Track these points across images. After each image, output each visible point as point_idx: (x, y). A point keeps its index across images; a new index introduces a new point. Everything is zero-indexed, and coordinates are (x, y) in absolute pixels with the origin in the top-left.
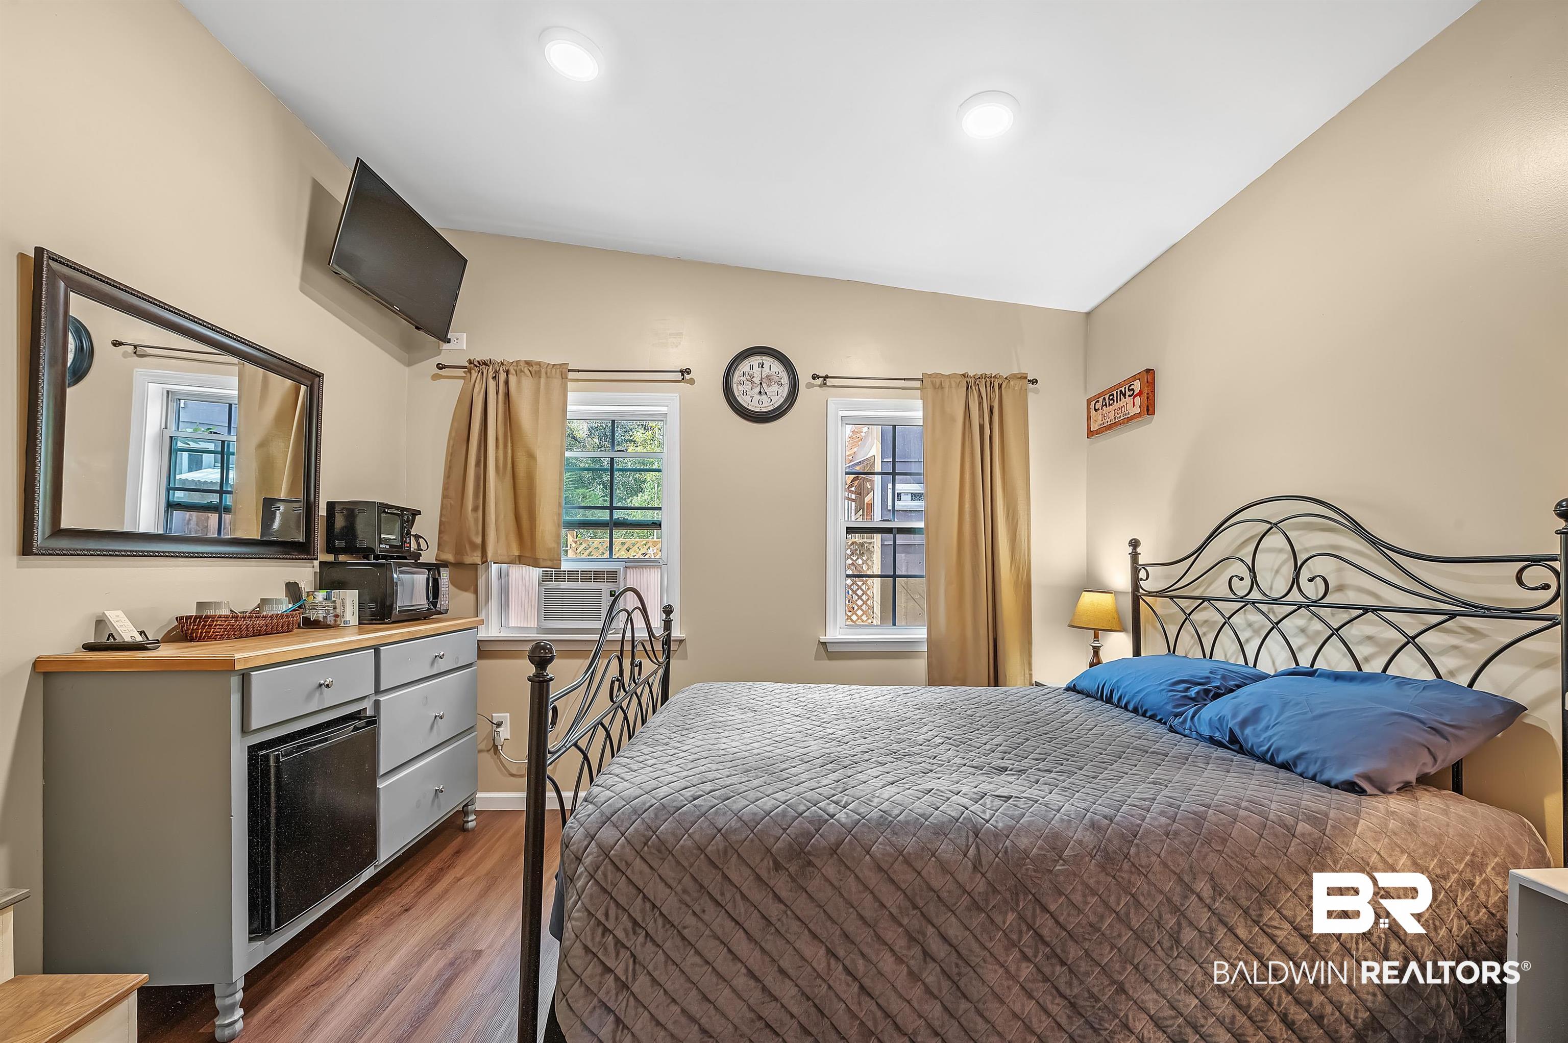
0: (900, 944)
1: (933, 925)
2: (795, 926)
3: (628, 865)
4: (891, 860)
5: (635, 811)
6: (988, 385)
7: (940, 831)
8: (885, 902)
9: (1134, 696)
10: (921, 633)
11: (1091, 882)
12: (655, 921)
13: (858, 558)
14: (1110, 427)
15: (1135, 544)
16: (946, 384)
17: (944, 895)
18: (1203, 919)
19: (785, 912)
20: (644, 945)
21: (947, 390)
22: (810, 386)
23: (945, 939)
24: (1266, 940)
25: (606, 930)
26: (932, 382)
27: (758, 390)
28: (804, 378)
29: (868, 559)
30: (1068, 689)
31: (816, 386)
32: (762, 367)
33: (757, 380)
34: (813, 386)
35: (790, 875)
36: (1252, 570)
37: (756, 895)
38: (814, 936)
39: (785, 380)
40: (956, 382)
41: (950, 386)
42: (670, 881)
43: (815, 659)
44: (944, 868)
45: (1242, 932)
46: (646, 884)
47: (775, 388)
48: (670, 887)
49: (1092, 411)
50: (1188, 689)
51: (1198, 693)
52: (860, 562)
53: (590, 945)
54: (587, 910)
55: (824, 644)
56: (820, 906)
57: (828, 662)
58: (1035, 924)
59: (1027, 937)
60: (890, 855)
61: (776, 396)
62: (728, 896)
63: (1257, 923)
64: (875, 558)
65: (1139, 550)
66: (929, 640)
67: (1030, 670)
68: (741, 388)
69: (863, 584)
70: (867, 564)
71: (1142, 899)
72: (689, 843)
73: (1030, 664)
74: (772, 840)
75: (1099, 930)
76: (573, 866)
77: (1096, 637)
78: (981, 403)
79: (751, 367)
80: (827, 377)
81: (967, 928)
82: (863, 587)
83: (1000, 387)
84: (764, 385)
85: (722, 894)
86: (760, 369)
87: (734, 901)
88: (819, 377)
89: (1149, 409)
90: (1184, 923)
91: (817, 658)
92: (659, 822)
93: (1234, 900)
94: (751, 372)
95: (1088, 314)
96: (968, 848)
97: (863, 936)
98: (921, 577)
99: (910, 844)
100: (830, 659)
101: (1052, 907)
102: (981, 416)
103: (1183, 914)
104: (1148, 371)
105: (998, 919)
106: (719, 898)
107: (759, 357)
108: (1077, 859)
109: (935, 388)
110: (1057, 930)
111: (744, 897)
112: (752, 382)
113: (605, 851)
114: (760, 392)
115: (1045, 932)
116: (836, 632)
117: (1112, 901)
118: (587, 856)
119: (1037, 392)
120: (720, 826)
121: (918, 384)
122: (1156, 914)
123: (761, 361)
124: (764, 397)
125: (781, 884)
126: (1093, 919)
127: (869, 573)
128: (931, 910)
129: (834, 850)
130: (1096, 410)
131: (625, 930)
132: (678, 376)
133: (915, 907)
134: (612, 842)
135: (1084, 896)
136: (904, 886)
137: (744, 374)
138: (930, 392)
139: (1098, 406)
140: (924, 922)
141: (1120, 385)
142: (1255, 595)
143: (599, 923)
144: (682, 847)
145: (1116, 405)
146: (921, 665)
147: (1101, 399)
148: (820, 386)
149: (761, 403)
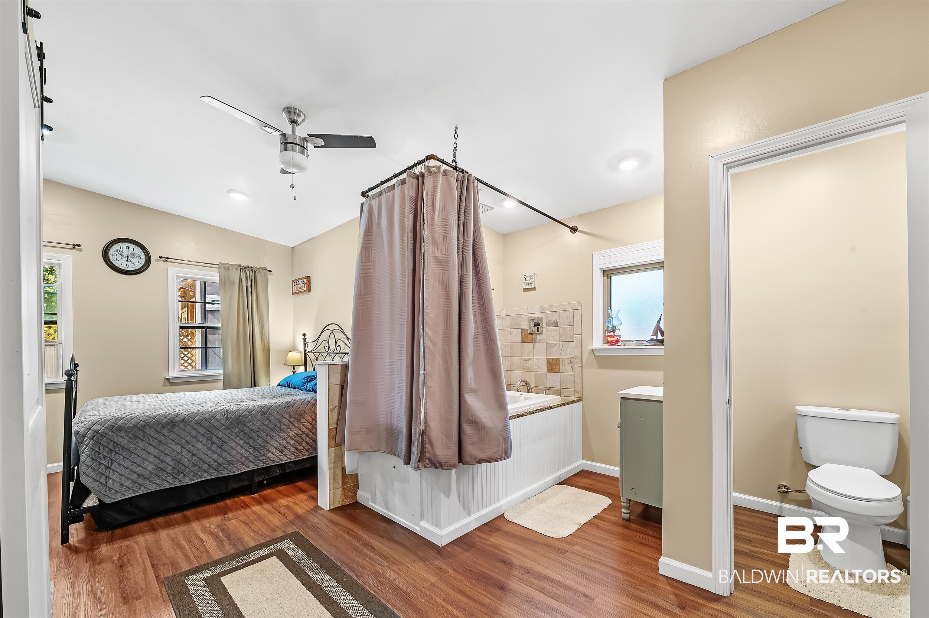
0: (204, 441)
1: (214, 435)
2: (170, 442)
3: (106, 434)
4: (201, 420)
5: (106, 420)
6: (250, 271)
7: (217, 412)
8: (199, 431)
9: (294, 383)
10: (221, 372)
11: (258, 418)
12: (119, 448)
13: (184, 338)
14: (299, 293)
15: (304, 335)
16: (230, 268)
17: (217, 427)
18: (287, 423)
19: (167, 439)
20: (114, 455)
21: (231, 270)
22: (157, 260)
23: (218, 438)
24: (302, 426)
25: (99, 453)
26: (224, 267)
27: (126, 259)
28: (154, 257)
29: (192, 338)
30: (278, 386)
31: (162, 261)
32: (128, 248)
33: (125, 254)
34: (160, 261)
35: (168, 429)
36: (328, 343)
37: (157, 436)
38: (176, 443)
39: (143, 256)
40: (235, 268)
41: (232, 269)
42: (124, 437)
43: (163, 386)
44: (217, 420)
45: (296, 425)
46: (114, 439)
47: (137, 259)
48: (124, 438)
49: (293, 285)
50: (308, 379)
51: (310, 380)
52: (185, 340)
53: (94, 457)
54: (91, 448)
55: (168, 379)
56: (178, 435)
57: (171, 387)
58: (243, 430)
59: (242, 434)
60: (201, 419)
61: (138, 263)
62: (146, 437)
63: (300, 422)
64: (197, 338)
65: (306, 337)
66: (224, 374)
67: (270, 383)
68: (114, 257)
69: (188, 353)
70: (191, 342)
71: (271, 421)
72: (131, 425)
73: (269, 380)
74: (161, 421)
75: (261, 429)
76: (82, 439)
77: (294, 368)
78: (246, 278)
79: (121, 248)
80: (168, 258)
81: (224, 434)
82: (189, 355)
83: (255, 272)
84: (129, 257)
85: (144, 437)
86: (127, 249)
87: (148, 439)
88: (163, 258)
89: (309, 289)
90: (282, 424)
91: (164, 385)
92: (117, 422)
93: (294, 418)
94: (121, 250)
95: (293, 248)
96: (224, 415)
97: (193, 441)
98: (220, 348)
99: (207, 416)
100: (171, 386)
101: (248, 425)
102: (247, 282)
103: (282, 422)
104: (308, 277)
105: (233, 430)
106: (143, 438)
107: (126, 244)
108: (256, 415)
109: (225, 269)
110: (250, 430)
111: (152, 437)
112: (122, 255)
113: (97, 432)
114: (127, 261)
115: (246, 432)
116: (175, 373)
117: (264, 422)
118: (89, 434)
119: (272, 275)
120: (142, 420)
121: (217, 266)
122: (275, 423)
123: (128, 246)
124: (129, 263)
125: (165, 432)
126: (259, 427)
127: (192, 346)
128: (213, 431)
129: (183, 420)
130: (295, 285)
131: (107, 452)
132: (71, 247)
133: (209, 431)
134: (99, 429)
135: (257, 421)
136: (205, 427)
137: (116, 250)
138: (223, 270)
139: (295, 284)
140: (212, 435)
141: (300, 279)
142: (329, 351)
143: (97, 451)
144: (128, 426)
145: (300, 286)
146: (221, 384)
147: (296, 282)
148: (163, 261)
149: (128, 265)
